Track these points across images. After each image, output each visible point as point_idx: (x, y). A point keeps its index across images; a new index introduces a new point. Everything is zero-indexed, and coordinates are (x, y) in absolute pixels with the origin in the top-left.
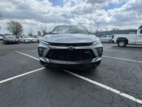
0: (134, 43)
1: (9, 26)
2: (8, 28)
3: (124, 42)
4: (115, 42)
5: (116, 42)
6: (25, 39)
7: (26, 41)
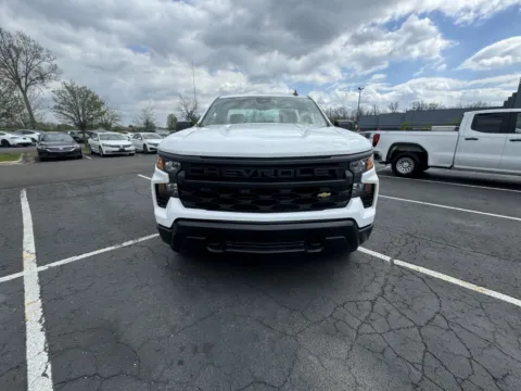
0: (449, 166)
1: (60, 101)
2: (56, 107)
3: (412, 158)
4: (384, 159)
5: (387, 157)
6: (101, 142)
7: (105, 149)
